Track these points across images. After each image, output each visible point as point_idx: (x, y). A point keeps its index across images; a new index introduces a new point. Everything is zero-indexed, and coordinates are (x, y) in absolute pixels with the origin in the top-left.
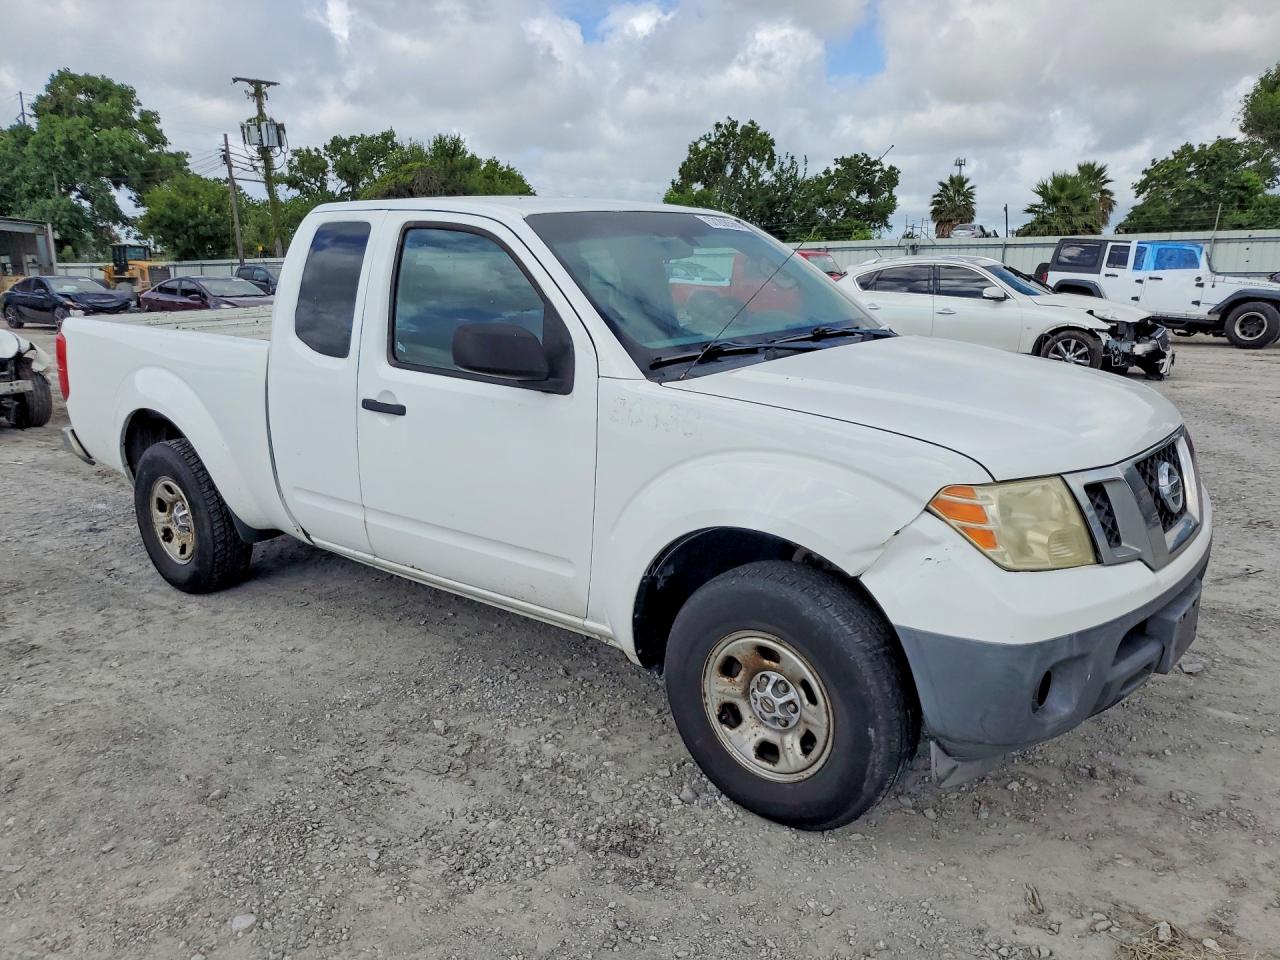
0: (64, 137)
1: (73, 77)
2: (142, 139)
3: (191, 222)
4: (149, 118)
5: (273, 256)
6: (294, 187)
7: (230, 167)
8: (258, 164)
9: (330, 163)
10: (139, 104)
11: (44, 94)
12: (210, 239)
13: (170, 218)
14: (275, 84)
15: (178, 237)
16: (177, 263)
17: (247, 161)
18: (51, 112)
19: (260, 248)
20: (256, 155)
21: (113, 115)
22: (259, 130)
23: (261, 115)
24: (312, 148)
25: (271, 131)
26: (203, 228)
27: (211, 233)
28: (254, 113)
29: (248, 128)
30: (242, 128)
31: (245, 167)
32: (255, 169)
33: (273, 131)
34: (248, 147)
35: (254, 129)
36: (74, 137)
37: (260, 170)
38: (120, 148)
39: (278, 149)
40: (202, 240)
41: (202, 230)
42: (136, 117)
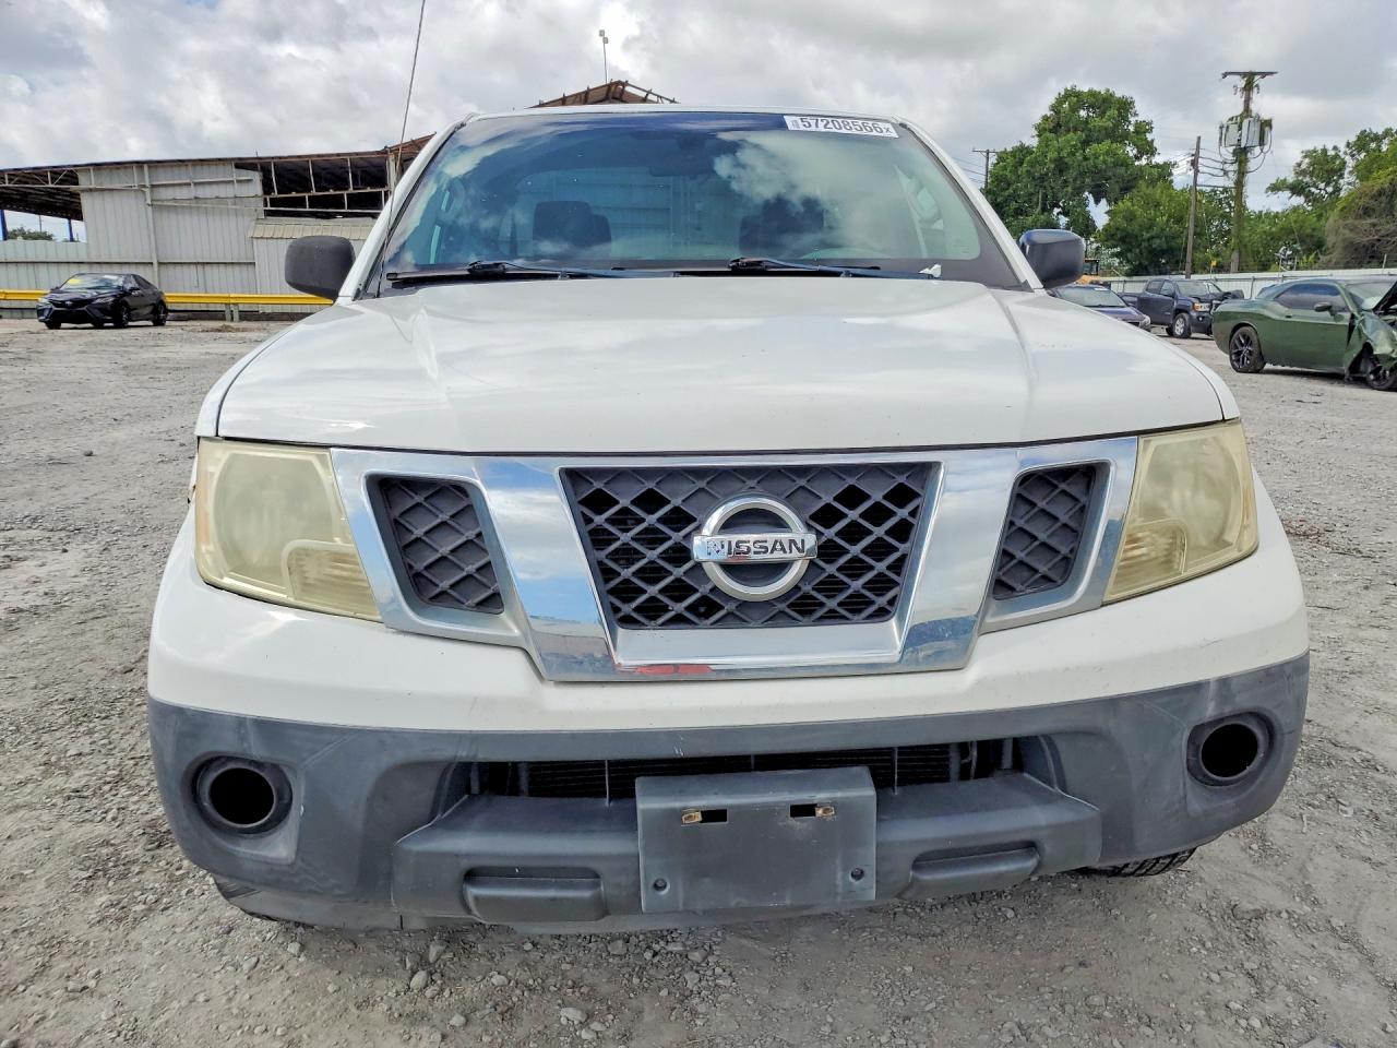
0: (1055, 155)
1: (1078, 95)
2: (1131, 151)
3: (1146, 235)
4: (1143, 128)
5: (1228, 271)
6: (1299, 194)
7: (1197, 172)
8: (1229, 167)
9: (1350, 163)
10: (1136, 115)
11: (1049, 113)
12: (1163, 253)
13: (1124, 230)
14: (1271, 73)
15: (1131, 251)
16: (1126, 279)
17: (1219, 165)
18: (1051, 131)
19: (1214, 263)
20: (1230, 158)
21: (1106, 129)
22: (1240, 128)
23: (1247, 110)
24: (1329, 147)
25: (1252, 129)
26: (1158, 241)
27: (1165, 246)
28: (1240, 109)
29: (1228, 127)
30: (1221, 128)
31: (1215, 172)
32: (1226, 173)
33: (1256, 129)
34: (1223, 150)
35: (1233, 128)
36: (1064, 153)
37: (1231, 174)
38: (1104, 162)
39: (1257, 150)
40: (1155, 254)
41: (1156, 243)
42: (1131, 128)
